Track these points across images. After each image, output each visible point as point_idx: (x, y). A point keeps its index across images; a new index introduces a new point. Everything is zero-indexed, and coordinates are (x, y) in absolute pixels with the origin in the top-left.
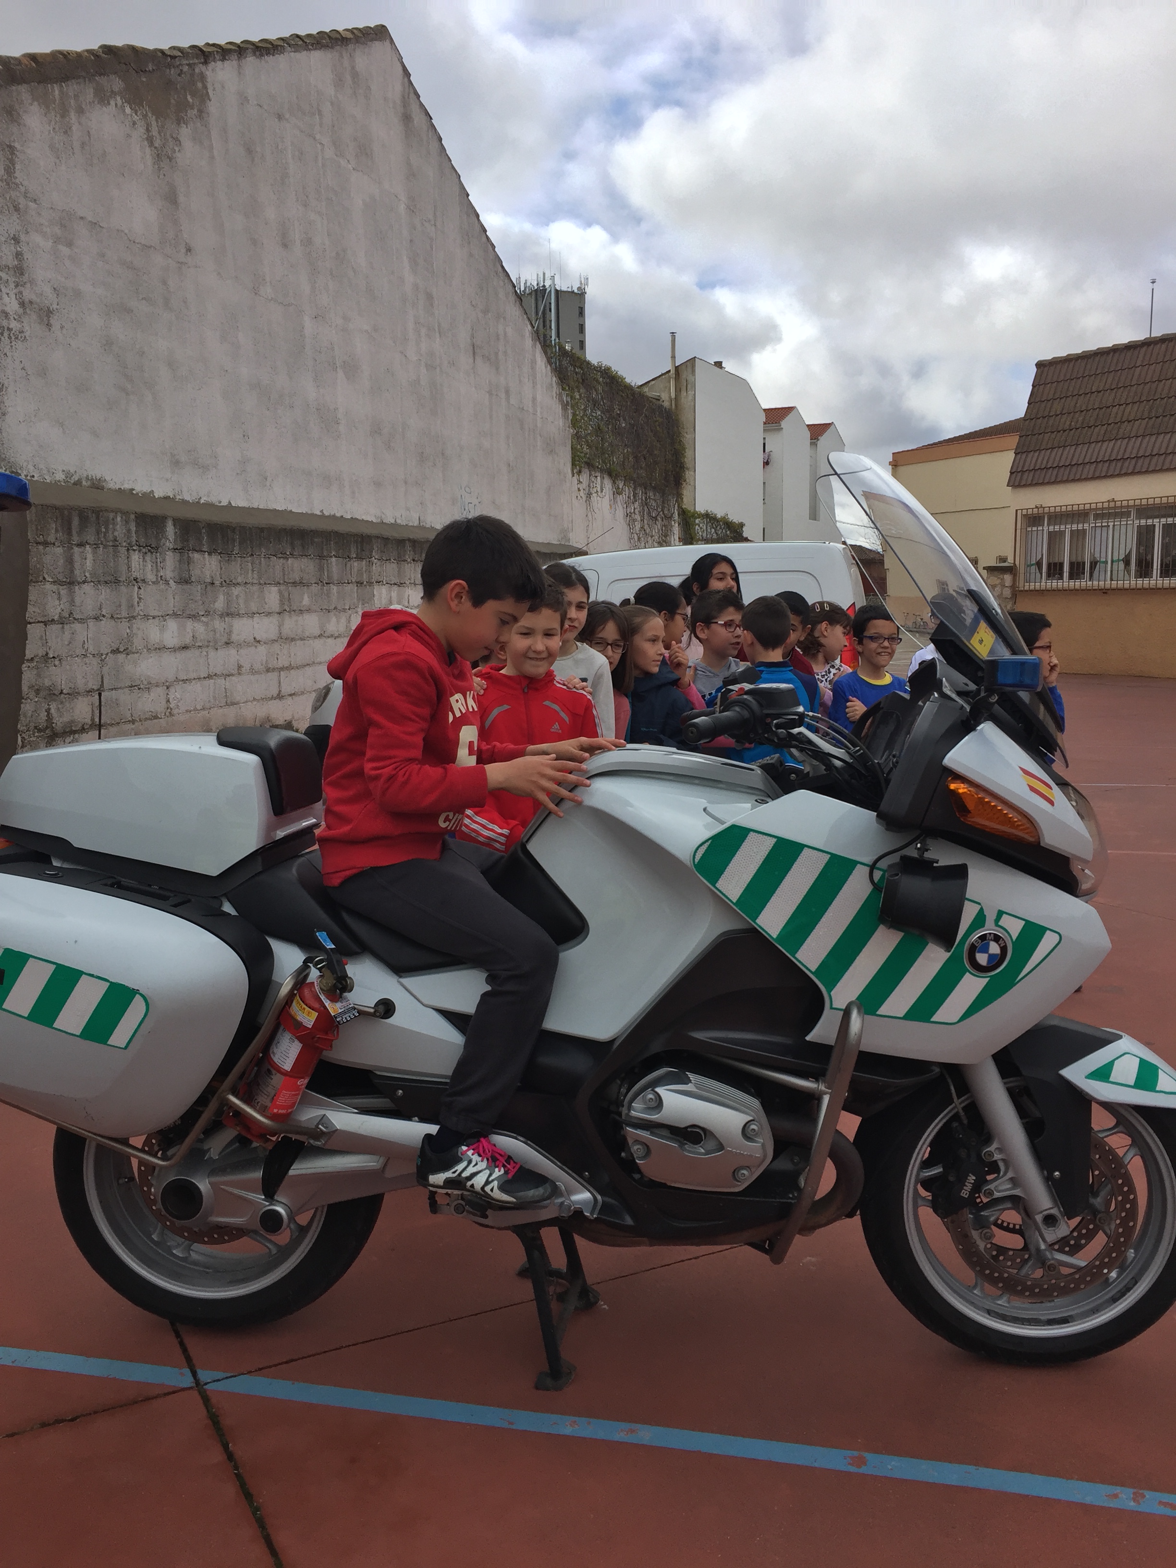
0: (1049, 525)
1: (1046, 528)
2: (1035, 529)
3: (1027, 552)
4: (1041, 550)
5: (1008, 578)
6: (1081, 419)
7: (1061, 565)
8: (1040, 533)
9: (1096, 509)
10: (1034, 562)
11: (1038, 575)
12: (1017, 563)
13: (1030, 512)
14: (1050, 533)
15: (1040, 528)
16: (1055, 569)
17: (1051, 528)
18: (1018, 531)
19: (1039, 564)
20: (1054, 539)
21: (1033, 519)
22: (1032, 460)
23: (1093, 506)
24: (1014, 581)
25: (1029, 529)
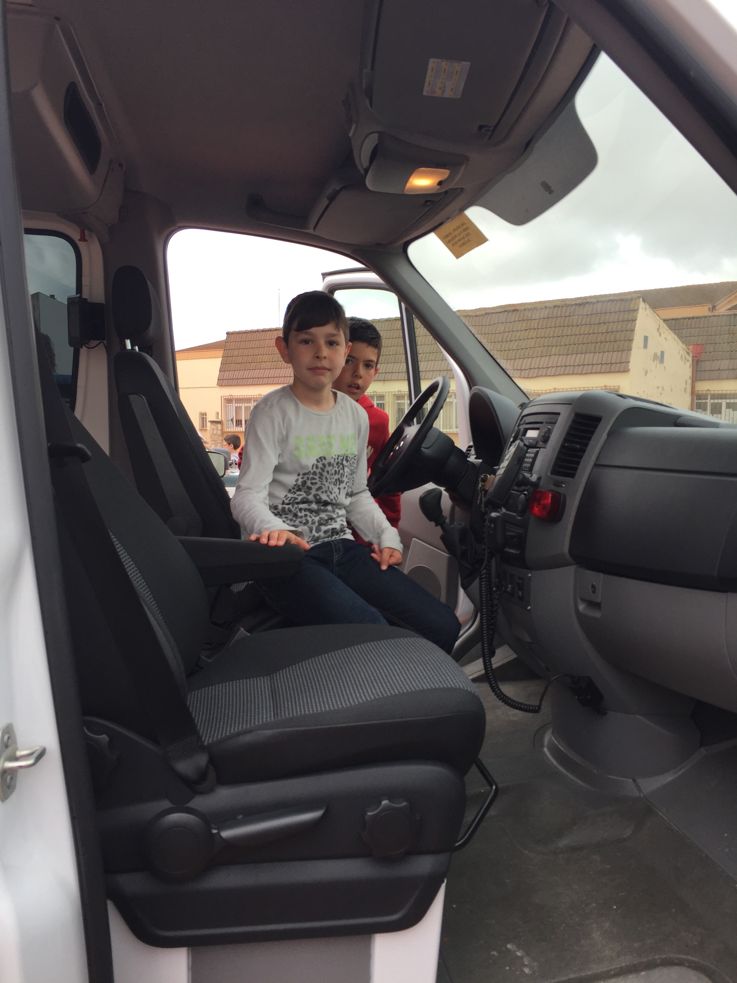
0: (235, 403)
1: (234, 405)
2: (229, 405)
3: (226, 415)
4: (233, 414)
5: (219, 426)
6: (246, 359)
7: (241, 421)
8: (232, 407)
9: (254, 398)
10: (230, 419)
11: (232, 425)
12: (223, 420)
13: (227, 397)
14: (236, 407)
15: (232, 405)
16: (239, 423)
17: (236, 405)
18: (223, 406)
19: (232, 420)
20: (238, 409)
21: (229, 401)
22: (226, 375)
23: (253, 396)
24: (222, 427)
25: (227, 405)
